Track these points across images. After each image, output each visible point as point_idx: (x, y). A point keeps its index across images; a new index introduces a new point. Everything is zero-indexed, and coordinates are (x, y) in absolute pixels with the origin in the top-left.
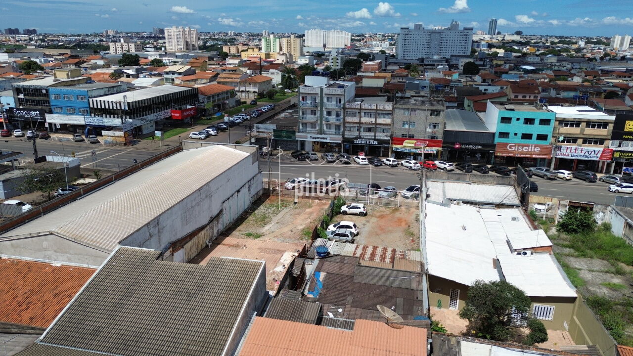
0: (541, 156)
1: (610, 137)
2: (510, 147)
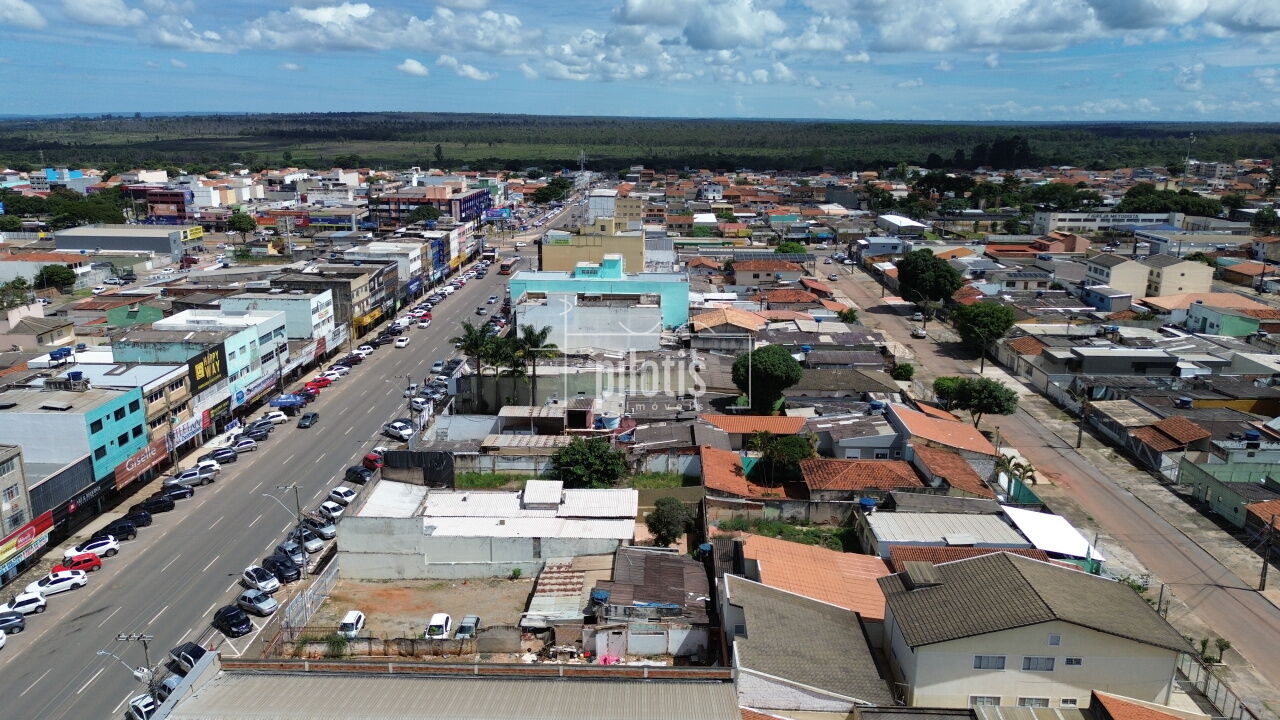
0: (160, 459)
1: (190, 395)
2: (129, 466)
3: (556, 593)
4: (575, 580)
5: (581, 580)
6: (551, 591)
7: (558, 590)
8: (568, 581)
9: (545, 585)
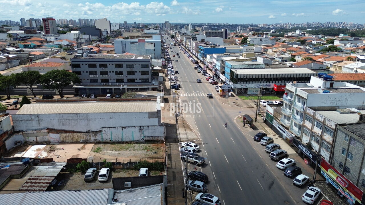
3: (43, 178)
4: (29, 184)
5: (26, 184)
6: (45, 179)
7: (41, 179)
8: (33, 185)
9: (47, 183)
